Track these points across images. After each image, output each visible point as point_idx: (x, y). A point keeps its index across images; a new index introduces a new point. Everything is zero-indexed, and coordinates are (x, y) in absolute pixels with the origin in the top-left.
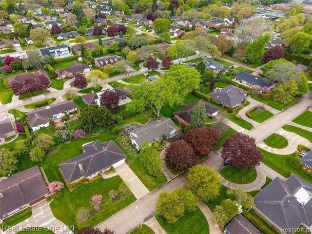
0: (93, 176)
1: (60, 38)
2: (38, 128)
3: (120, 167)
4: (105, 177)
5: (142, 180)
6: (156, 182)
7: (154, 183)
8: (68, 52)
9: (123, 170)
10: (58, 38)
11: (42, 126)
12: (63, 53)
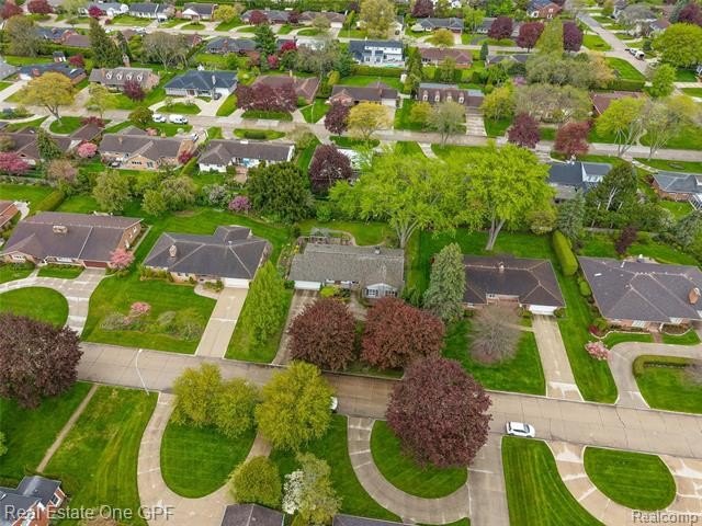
0: (184, 277)
1: (417, 27)
2: (207, 169)
3: (234, 290)
4: (199, 291)
5: (236, 332)
6: (251, 350)
7: (246, 351)
8: (400, 58)
9: (233, 298)
10: (413, 28)
11: (215, 167)
12: (389, 58)
